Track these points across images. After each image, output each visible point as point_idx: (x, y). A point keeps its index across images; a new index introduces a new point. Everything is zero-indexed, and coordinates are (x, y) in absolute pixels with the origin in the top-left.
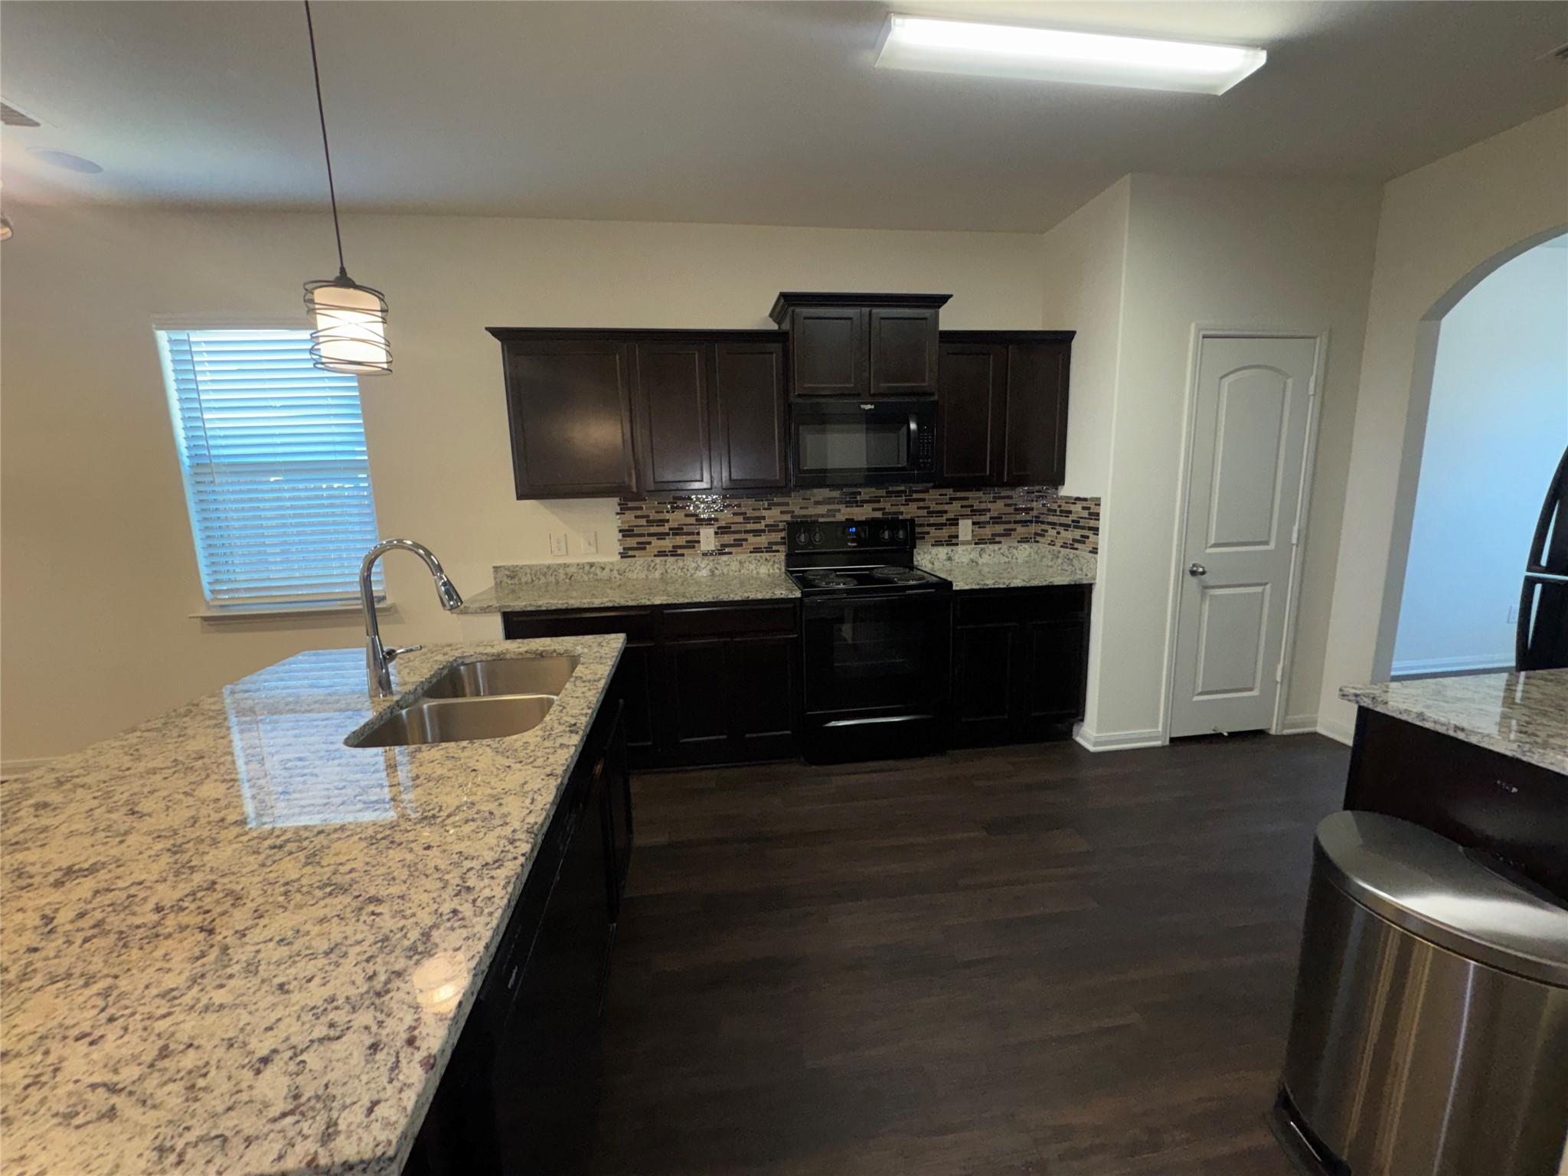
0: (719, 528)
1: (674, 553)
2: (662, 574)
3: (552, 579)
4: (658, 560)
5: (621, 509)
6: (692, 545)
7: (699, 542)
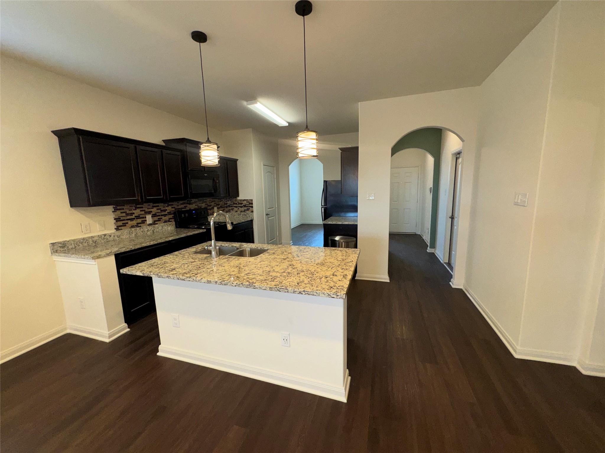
0: (153, 215)
1: (137, 225)
2: (135, 235)
4: (133, 229)
5: (114, 210)
6: (144, 222)
7: (146, 221)
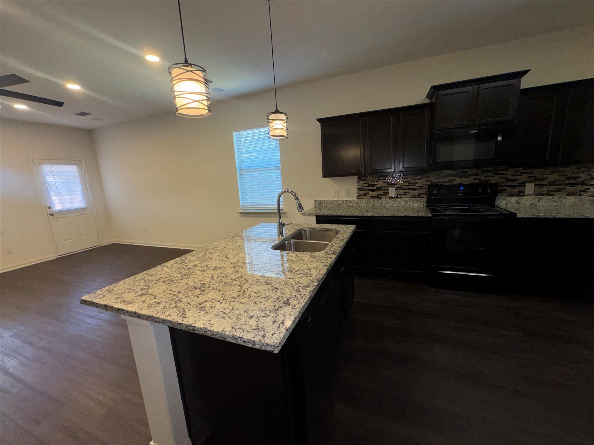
0: (397, 187)
1: (378, 197)
2: (372, 205)
3: (333, 205)
4: (371, 200)
5: (358, 180)
6: (386, 194)
7: (388, 193)
